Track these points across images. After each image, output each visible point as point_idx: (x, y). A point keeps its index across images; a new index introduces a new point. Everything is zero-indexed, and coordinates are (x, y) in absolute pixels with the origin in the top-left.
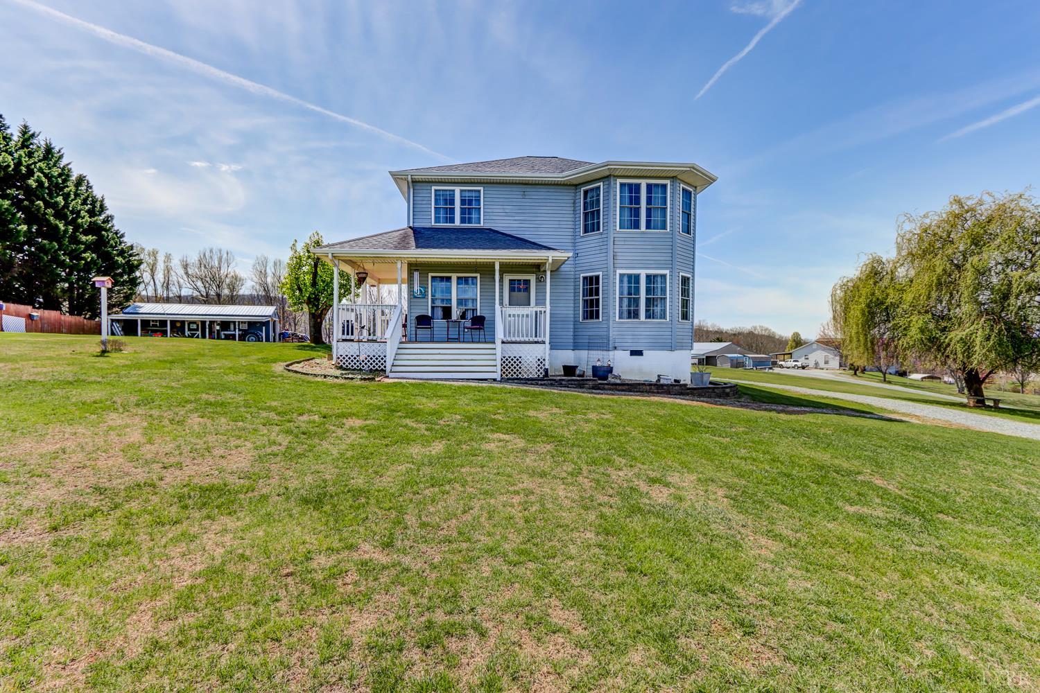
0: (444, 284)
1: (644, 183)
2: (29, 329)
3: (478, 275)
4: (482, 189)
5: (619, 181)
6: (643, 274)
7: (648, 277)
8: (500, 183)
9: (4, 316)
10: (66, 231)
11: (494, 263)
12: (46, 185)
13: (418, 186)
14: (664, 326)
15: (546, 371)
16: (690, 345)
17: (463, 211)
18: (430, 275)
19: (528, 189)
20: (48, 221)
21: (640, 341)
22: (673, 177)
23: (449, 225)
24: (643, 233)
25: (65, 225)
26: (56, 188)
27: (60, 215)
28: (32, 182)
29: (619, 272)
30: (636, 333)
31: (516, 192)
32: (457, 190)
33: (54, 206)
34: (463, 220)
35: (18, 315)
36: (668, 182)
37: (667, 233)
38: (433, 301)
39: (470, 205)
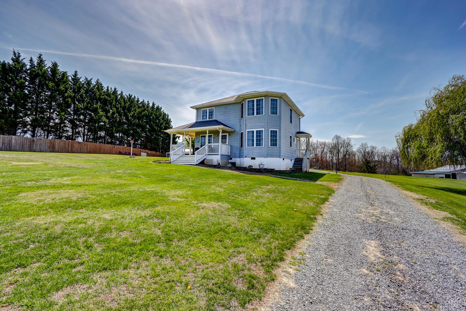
0: (204, 138)
1: (255, 100)
2: (147, 156)
3: (213, 135)
4: (214, 108)
5: (247, 100)
6: (255, 130)
7: (257, 131)
8: (219, 105)
9: (142, 153)
10: (158, 129)
11: (206, 131)
12: (155, 117)
13: (198, 110)
14: (262, 149)
15: (219, 163)
16: (279, 156)
17: (209, 115)
18: (201, 135)
19: (227, 106)
20: (153, 127)
21: (254, 154)
22: (265, 96)
23: (206, 120)
24: (255, 116)
25: (158, 128)
26: (157, 118)
27: (157, 125)
28: (151, 117)
29: (247, 130)
30: (253, 151)
31: (223, 108)
32: (208, 109)
33: (156, 123)
34: (209, 118)
35: (145, 152)
36: (264, 98)
37: (264, 116)
38: (201, 143)
39: (211, 113)
